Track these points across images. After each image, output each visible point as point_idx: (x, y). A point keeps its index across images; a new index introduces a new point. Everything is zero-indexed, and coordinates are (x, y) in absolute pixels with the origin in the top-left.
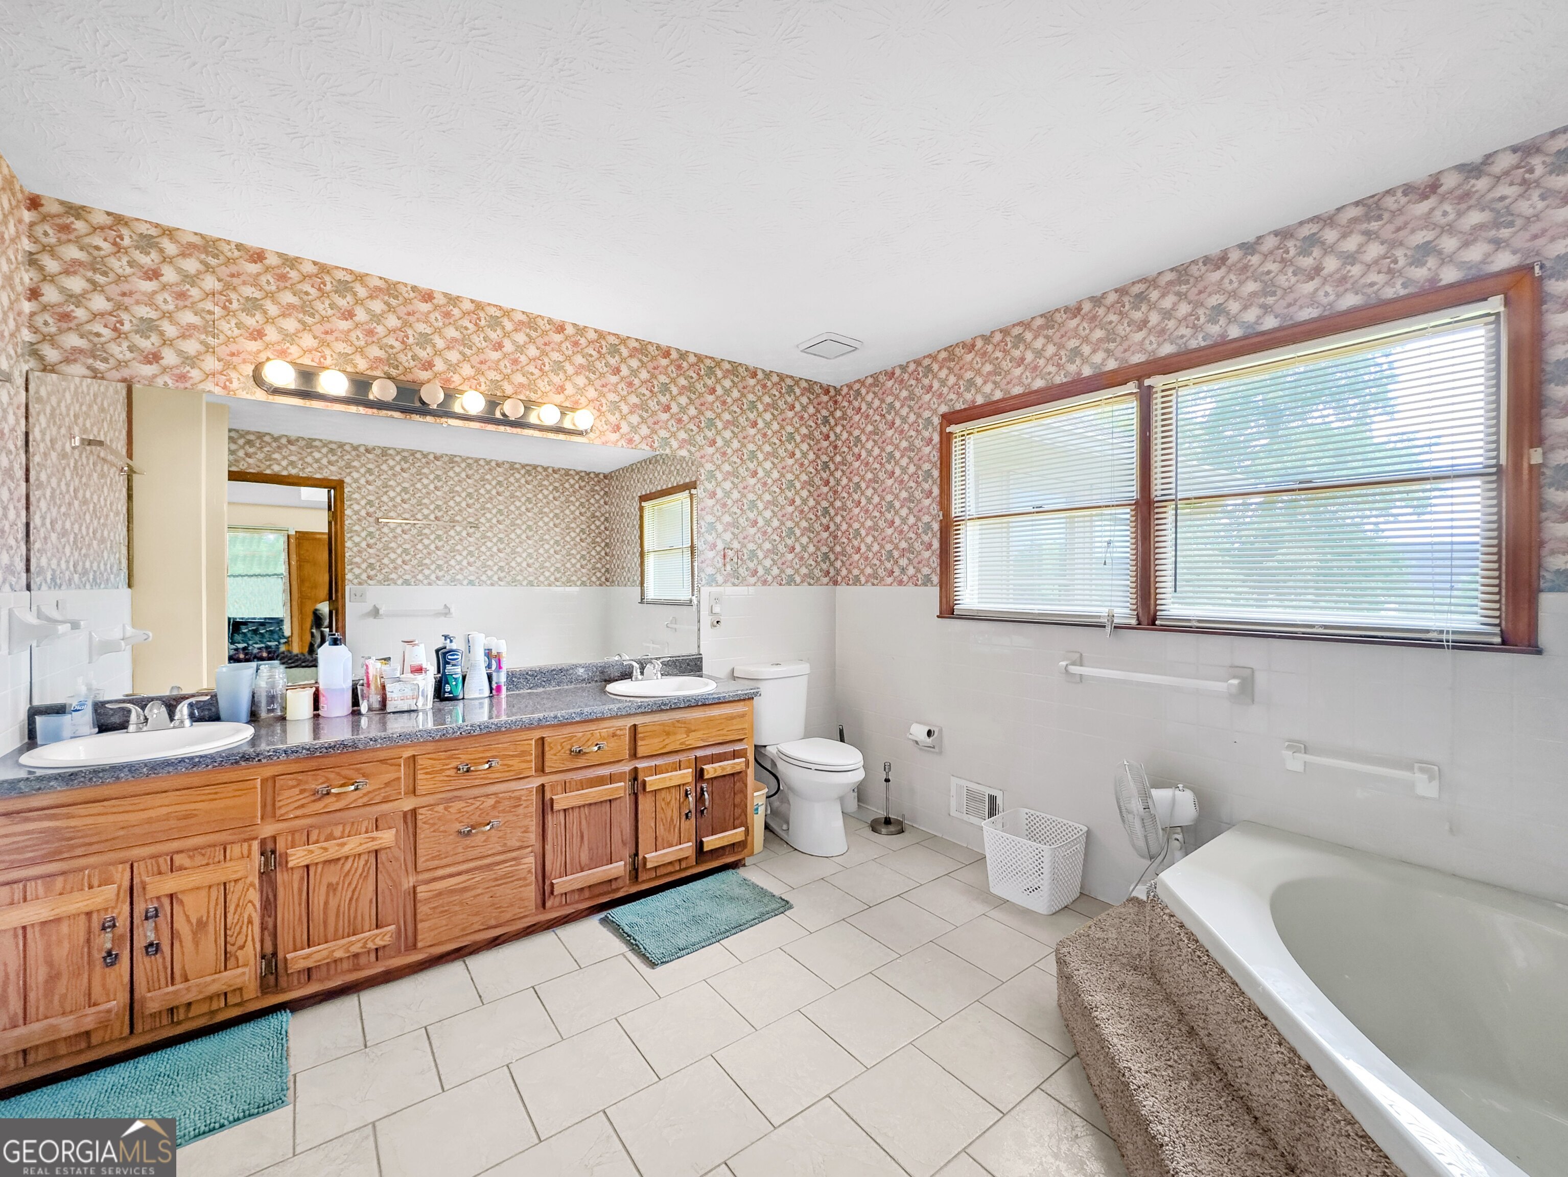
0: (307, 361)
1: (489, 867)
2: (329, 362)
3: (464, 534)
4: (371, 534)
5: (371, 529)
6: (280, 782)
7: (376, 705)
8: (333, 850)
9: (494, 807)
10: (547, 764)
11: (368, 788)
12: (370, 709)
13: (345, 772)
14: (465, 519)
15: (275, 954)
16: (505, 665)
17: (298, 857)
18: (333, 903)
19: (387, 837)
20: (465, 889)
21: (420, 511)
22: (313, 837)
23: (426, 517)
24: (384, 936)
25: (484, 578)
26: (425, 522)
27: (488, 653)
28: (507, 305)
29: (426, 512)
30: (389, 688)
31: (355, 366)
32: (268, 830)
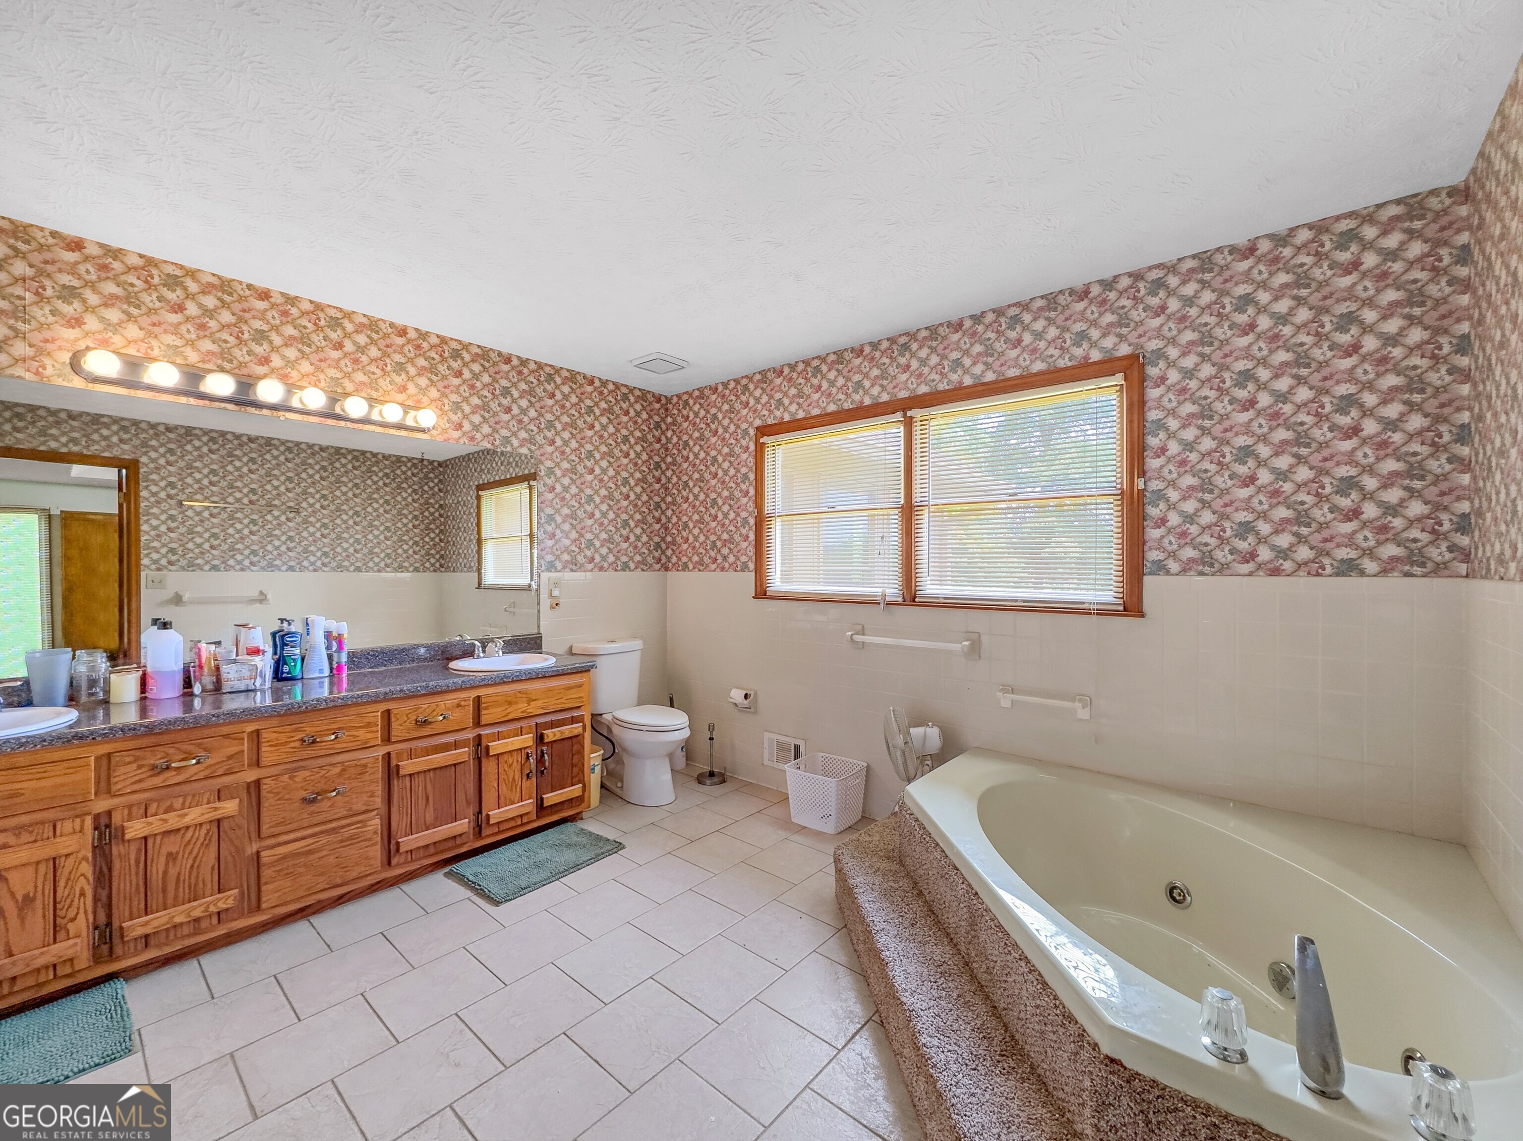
0: (132, 351)
1: (334, 830)
2: (156, 353)
3: (283, 518)
4: (172, 518)
5: (173, 512)
6: (115, 759)
7: (210, 687)
8: (173, 821)
9: (340, 774)
10: (393, 733)
11: (210, 761)
12: (204, 690)
13: (185, 747)
14: (283, 503)
15: (109, 924)
16: (348, 646)
17: (136, 829)
18: (173, 872)
19: (230, 807)
20: (310, 852)
21: (231, 494)
22: (152, 809)
23: (238, 500)
24: (227, 900)
25: (305, 563)
26: (237, 505)
27: (328, 635)
28: (348, 307)
29: (238, 495)
30: (224, 668)
31: (186, 358)
32: (101, 805)
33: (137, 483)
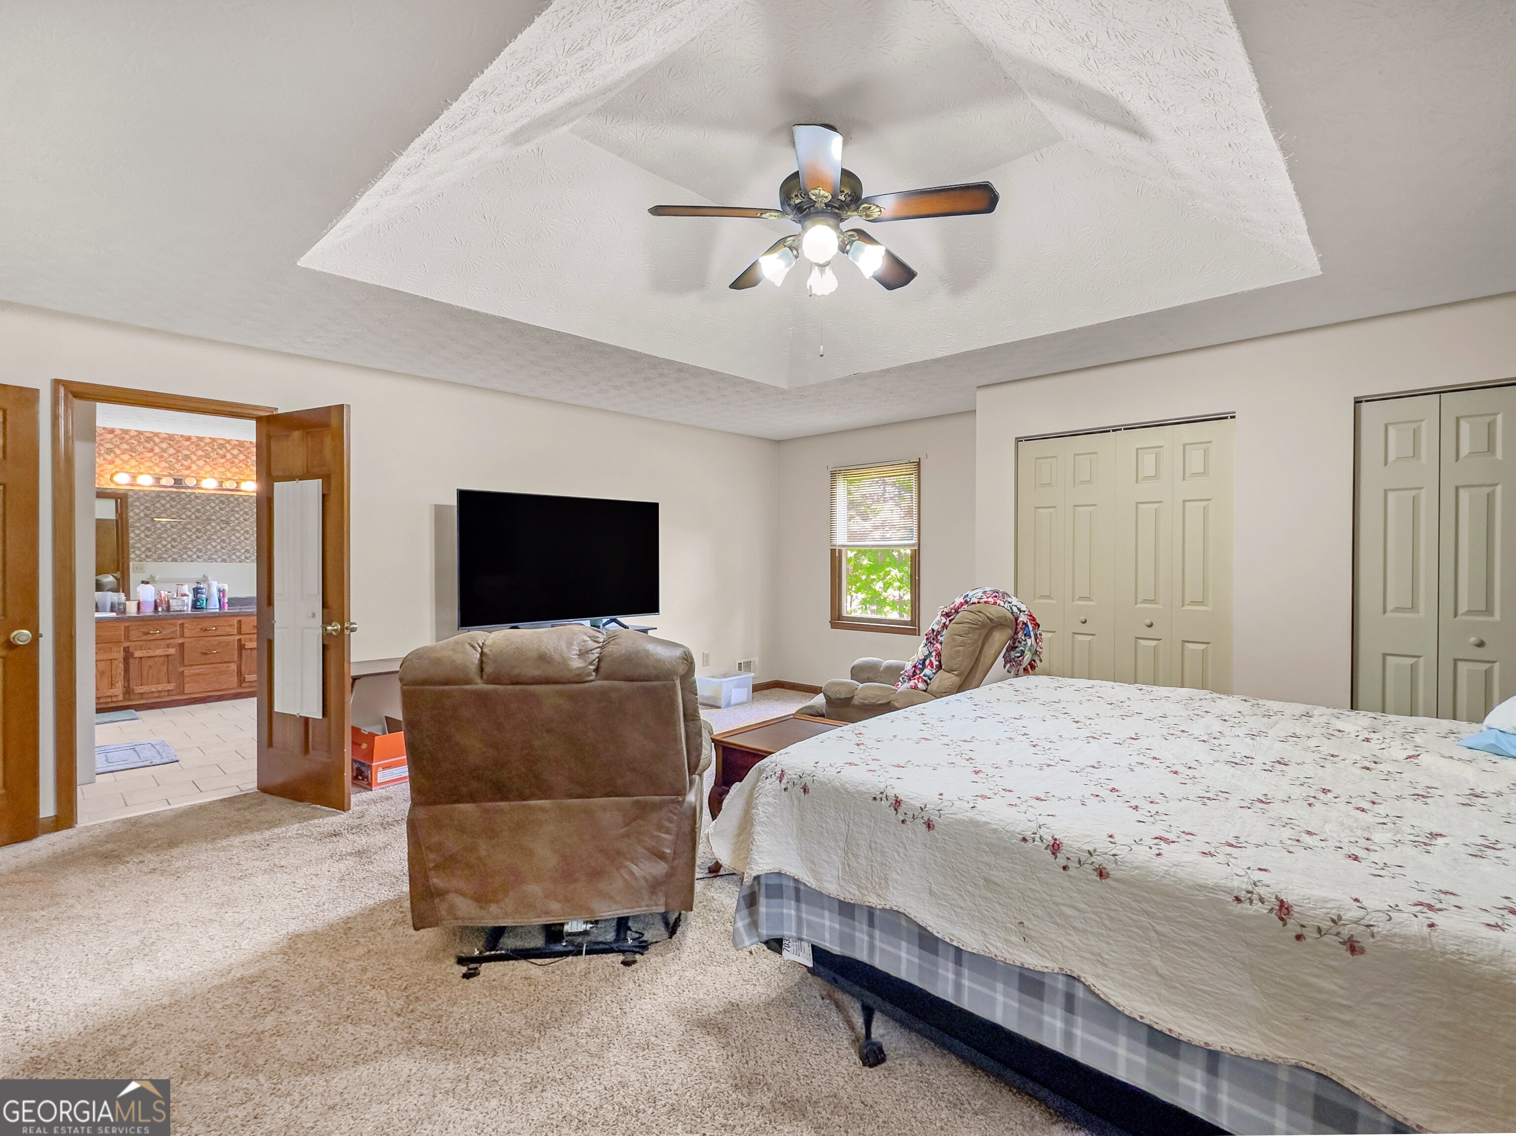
0: (133, 471)
1: (215, 668)
2: (142, 470)
3: (218, 528)
4: (148, 529)
5: (149, 525)
6: (130, 628)
7: (165, 609)
8: (151, 653)
9: (218, 644)
10: (242, 630)
11: (164, 632)
12: (163, 610)
13: (156, 626)
14: (218, 518)
15: (129, 687)
16: (228, 595)
17: (138, 654)
18: (151, 672)
19: (172, 651)
20: (205, 674)
21: (184, 513)
22: (143, 647)
23: (189, 517)
24: (171, 687)
25: (234, 557)
26: (188, 520)
27: (219, 591)
28: (228, 438)
29: (189, 513)
30: (171, 601)
31: (154, 471)
32: (126, 644)
33: (127, 508)
